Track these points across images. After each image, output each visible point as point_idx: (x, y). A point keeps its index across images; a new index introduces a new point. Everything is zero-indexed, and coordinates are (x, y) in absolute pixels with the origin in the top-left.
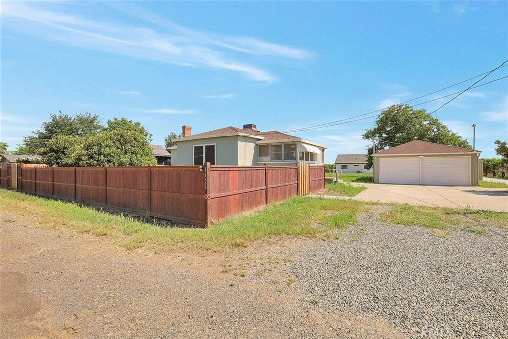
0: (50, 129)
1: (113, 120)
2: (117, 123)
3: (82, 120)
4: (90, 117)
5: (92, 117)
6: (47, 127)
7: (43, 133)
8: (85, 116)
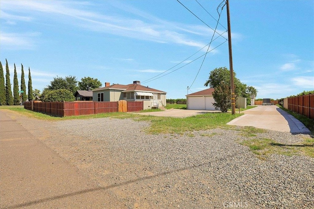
0: (53, 85)
1: (84, 78)
2: (85, 80)
3: (68, 79)
4: (71, 77)
5: (72, 77)
6: (52, 83)
7: (50, 87)
8: (69, 77)
